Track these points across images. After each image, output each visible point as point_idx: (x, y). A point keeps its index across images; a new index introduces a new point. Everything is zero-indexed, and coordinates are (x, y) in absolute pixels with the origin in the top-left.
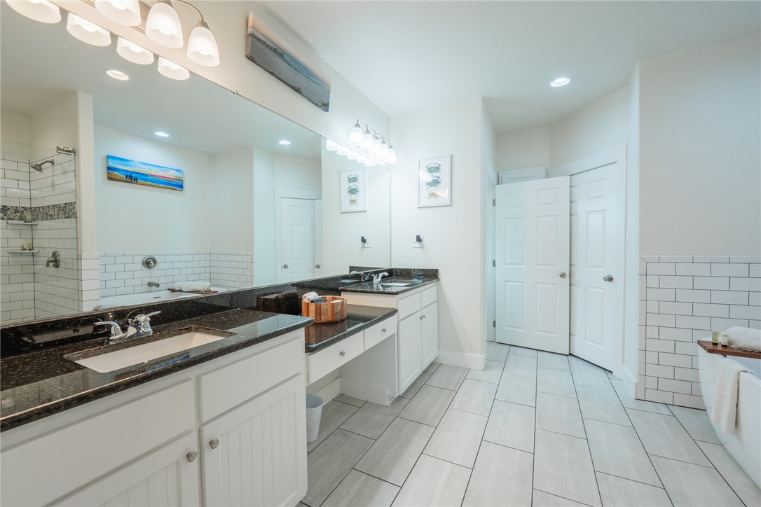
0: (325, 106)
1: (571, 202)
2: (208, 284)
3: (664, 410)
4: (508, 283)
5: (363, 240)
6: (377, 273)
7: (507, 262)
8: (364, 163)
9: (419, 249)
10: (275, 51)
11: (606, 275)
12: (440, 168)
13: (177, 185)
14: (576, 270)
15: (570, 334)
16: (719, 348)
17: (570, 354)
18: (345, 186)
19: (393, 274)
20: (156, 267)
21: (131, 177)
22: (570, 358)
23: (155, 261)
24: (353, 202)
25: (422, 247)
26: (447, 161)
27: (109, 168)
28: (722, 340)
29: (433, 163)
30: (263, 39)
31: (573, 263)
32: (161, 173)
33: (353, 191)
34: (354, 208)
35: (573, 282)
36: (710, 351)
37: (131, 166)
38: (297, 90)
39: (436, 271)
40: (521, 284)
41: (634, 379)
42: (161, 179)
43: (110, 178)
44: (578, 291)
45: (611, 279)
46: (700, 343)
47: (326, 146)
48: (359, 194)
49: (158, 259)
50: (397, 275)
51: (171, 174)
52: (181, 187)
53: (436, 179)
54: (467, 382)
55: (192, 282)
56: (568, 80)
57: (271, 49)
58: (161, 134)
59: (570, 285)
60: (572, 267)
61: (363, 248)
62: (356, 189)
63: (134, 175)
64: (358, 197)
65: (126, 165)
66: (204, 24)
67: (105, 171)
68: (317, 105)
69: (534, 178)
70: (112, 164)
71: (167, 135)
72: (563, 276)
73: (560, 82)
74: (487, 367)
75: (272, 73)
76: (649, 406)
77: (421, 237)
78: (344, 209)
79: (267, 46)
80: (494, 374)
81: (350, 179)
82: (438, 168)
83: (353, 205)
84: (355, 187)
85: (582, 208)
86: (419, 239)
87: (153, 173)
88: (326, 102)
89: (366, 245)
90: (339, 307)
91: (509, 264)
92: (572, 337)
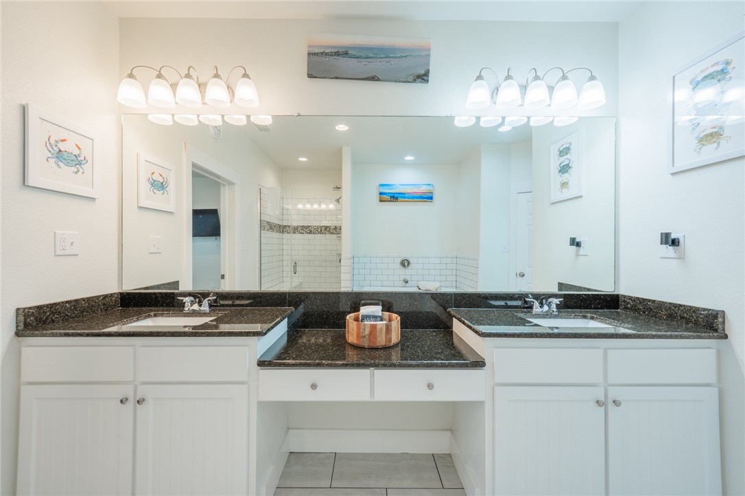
0: (423, 77)
2: (438, 285)
5: (575, 243)
10: (337, 54)
13: (428, 197)
18: (555, 162)
20: (410, 267)
21: (394, 197)
23: (409, 263)
24: (564, 185)
27: (381, 194)
30: (322, 51)
32: (415, 190)
33: (564, 169)
34: (567, 194)
37: (394, 188)
38: (373, 79)
39: (722, 314)
42: (415, 195)
43: (381, 201)
49: (411, 260)
50: (626, 308)
51: (424, 189)
52: (431, 198)
55: (427, 282)
57: (331, 55)
58: (409, 158)
62: (568, 165)
63: (396, 196)
65: (391, 189)
66: (246, 75)
67: (378, 195)
68: (409, 82)
70: (383, 190)
71: (413, 158)
75: (337, 78)
79: (327, 54)
83: (565, 190)
84: (567, 162)
87: (409, 191)
88: (424, 72)
89: (582, 251)
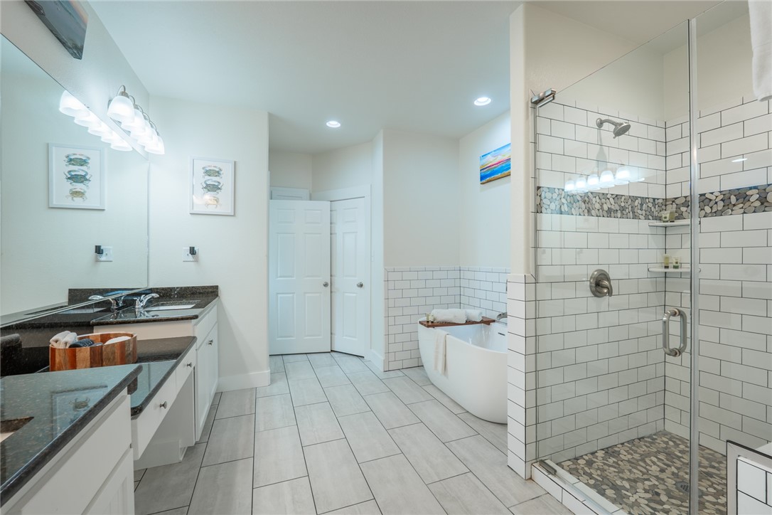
0: (77, 51)
1: (331, 223)
3: (400, 373)
4: (279, 296)
5: (99, 250)
6: (139, 294)
7: (279, 275)
8: (110, 144)
9: (193, 263)
11: (358, 282)
12: (221, 172)
14: (337, 280)
15: (331, 334)
16: (430, 324)
17: (332, 351)
18: (60, 169)
19: (166, 295)
22: (333, 353)
24: (75, 194)
25: (196, 261)
26: (231, 167)
28: (431, 319)
29: (212, 165)
31: (333, 274)
33: (77, 178)
34: (78, 202)
35: (333, 290)
36: (428, 326)
38: (36, 8)
39: (217, 287)
40: (291, 295)
41: (381, 357)
44: (337, 297)
45: (361, 286)
46: (420, 323)
47: (58, 106)
48: (90, 184)
53: (216, 184)
54: (260, 402)
56: (339, 125)
59: (331, 292)
60: (333, 278)
61: (97, 261)
62: (84, 177)
64: (90, 189)
68: (64, 43)
69: (300, 198)
72: (326, 285)
73: (333, 124)
74: (273, 381)
76: (392, 374)
77: (195, 249)
78: (55, 203)
80: (281, 385)
81: (71, 160)
82: (218, 172)
83: (78, 199)
84: (83, 174)
85: (339, 229)
86: (193, 251)
88: (79, 45)
89: (103, 258)
90: (131, 345)
91: (281, 277)
92: (333, 336)
